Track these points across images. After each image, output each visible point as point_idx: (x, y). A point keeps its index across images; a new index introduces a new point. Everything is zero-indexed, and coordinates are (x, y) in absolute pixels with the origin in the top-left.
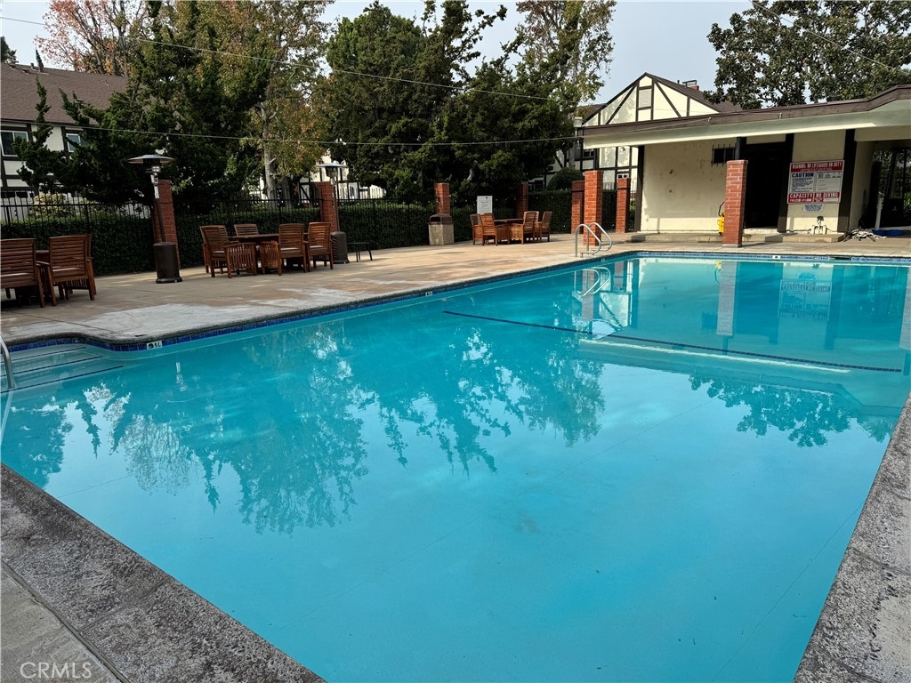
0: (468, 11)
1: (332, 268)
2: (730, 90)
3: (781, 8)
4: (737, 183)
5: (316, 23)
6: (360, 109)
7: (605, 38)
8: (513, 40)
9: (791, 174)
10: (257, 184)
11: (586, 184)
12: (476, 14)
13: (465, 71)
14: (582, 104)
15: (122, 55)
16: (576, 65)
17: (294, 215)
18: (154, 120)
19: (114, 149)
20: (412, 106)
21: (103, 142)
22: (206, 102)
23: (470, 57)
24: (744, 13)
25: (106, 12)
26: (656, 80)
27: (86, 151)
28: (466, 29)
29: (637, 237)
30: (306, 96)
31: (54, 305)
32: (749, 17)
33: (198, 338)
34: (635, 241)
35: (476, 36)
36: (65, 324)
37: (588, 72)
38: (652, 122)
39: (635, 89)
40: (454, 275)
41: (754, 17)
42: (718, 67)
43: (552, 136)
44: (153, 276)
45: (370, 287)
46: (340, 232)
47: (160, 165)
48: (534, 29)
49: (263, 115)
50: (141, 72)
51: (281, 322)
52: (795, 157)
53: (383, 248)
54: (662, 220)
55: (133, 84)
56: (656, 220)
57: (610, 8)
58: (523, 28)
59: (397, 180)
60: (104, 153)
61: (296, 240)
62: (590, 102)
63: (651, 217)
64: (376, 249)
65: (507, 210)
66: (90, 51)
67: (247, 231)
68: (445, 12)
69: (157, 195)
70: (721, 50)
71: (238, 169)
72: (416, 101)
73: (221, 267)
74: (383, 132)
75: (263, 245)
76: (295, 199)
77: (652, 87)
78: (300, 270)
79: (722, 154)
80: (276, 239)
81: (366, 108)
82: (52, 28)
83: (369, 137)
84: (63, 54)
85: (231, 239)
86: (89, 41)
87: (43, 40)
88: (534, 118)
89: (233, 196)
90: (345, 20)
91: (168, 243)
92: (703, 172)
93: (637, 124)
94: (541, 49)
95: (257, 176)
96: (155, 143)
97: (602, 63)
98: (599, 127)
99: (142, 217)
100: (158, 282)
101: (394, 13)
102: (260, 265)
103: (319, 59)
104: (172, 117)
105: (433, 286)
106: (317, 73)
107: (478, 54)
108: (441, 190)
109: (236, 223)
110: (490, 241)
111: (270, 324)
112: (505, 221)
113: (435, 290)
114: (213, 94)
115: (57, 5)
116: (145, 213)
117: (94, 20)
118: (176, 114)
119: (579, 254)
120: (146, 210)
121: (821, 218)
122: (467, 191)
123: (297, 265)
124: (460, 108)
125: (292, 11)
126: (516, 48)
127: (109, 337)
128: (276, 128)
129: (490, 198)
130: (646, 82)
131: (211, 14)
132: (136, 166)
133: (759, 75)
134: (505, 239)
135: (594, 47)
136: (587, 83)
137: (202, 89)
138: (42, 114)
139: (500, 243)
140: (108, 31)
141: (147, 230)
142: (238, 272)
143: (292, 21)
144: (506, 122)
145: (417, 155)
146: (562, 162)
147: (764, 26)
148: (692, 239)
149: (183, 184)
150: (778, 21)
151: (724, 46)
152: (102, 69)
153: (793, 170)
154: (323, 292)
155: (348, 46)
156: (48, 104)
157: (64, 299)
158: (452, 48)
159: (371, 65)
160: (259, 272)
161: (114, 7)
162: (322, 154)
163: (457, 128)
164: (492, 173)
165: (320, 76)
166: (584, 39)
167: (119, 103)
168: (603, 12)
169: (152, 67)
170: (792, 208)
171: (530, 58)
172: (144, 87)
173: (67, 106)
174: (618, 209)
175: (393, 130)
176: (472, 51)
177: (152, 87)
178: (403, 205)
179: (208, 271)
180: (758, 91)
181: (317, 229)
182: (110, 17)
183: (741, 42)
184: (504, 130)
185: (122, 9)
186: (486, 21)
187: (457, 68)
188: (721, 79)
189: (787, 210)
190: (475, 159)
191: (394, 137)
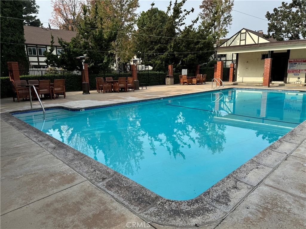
0: (181, 10)
1: (134, 91)
2: (273, 34)
3: (292, 6)
4: (268, 66)
5: (134, 14)
6: (146, 42)
7: (230, 17)
8: (195, 19)
9: (289, 63)
10: (113, 65)
11: (218, 65)
12: (184, 11)
13: (180, 29)
14: (221, 38)
15: (74, 24)
16: (219, 26)
17: (124, 75)
18: (84, 46)
19: (72, 54)
20: (162, 41)
21: (69, 52)
22: (99, 40)
23: (182, 24)
24: (279, 8)
25: (70, 11)
26: (247, 30)
27: (64, 55)
28: (180, 16)
29: (235, 83)
30: (130, 37)
31: (54, 99)
32: (280, 9)
33: (94, 109)
34: (234, 84)
35: (184, 18)
36: (58, 104)
37: (223, 28)
38: (245, 45)
39: (240, 34)
40: (171, 94)
41: (282, 9)
42: (268, 26)
43: (208, 50)
44: (82, 92)
45: (144, 97)
46: (137, 80)
47: (85, 59)
48: (205, 14)
49: (116, 43)
50: (80, 31)
51: (118, 105)
52: (290, 57)
53: (151, 85)
54: (244, 78)
55: (78, 35)
56: (242, 78)
57: (232, 7)
58: (201, 14)
59: (156, 64)
60: (69, 55)
61: (123, 82)
62: (224, 38)
63: (240, 77)
64: (148, 86)
65: (192, 74)
66: (65, 23)
67: (109, 79)
68: (173, 11)
69: (84, 68)
70: (270, 20)
71: (108, 61)
72: (163, 39)
73: (101, 90)
74: (153, 49)
75: (114, 84)
76: (125, 70)
77: (246, 33)
78: (124, 91)
79: (264, 56)
80: (118, 82)
81: (148, 41)
82: (54, 16)
83: (148, 50)
84: (57, 24)
85: (105, 82)
86: (64, 20)
87: (51, 20)
88: (202, 44)
89: (106, 68)
90: (143, 12)
91: (86, 82)
92: (258, 62)
93: (240, 46)
94: (207, 21)
95: (114, 62)
96: (84, 53)
97: (228, 25)
98: (227, 47)
99: (79, 75)
100: (83, 94)
101: (159, 9)
102: (113, 90)
103: (134, 25)
104: (89, 45)
105: (163, 97)
106: (133, 30)
107: (184, 24)
108: (170, 67)
109: (106, 77)
110: (185, 84)
111: (114, 106)
112: (191, 77)
113: (164, 98)
114: (101, 38)
115: (56, 10)
116: (80, 74)
117: (66, 14)
118: (90, 44)
119: (213, 88)
120: (80, 73)
121: (299, 78)
122: (179, 67)
123: (124, 90)
124: (177, 41)
125: (126, 10)
126: (196, 22)
127: (70, 107)
128: (120, 47)
129: (187, 70)
130: (244, 31)
131: (101, 12)
132: (78, 59)
133: (283, 29)
134: (190, 83)
135: (226, 20)
136: (223, 32)
137: (98, 36)
138: (52, 44)
139: (189, 84)
140: (70, 17)
141: (80, 79)
142: (106, 92)
143: (126, 13)
144: (192, 46)
145: (163, 56)
146: (214, 58)
147: (286, 12)
148: (254, 84)
149: (91, 65)
150: (291, 10)
151: (271, 19)
152: (68, 29)
153: (289, 62)
154: (130, 98)
155: (144, 20)
156: (54, 41)
157: (57, 98)
158: (175, 22)
159: (149, 28)
160: (112, 92)
161: (72, 10)
162: (134, 56)
163: (176, 47)
164: (187, 62)
165: (134, 30)
166: (222, 17)
167: (74, 40)
168: (229, 8)
169: (84, 30)
170: (289, 75)
171: (203, 23)
172: (81, 36)
173: (59, 42)
174: (230, 74)
175: (156, 48)
176: (182, 23)
177: (83, 36)
178: (158, 72)
179: (97, 91)
180: (283, 34)
181: (130, 79)
182: (71, 13)
183: (277, 18)
184: (192, 48)
185: (75, 10)
186: (187, 13)
187: (177, 28)
188: (269, 30)
189: (287, 75)
190: (182, 57)
191: (156, 50)
